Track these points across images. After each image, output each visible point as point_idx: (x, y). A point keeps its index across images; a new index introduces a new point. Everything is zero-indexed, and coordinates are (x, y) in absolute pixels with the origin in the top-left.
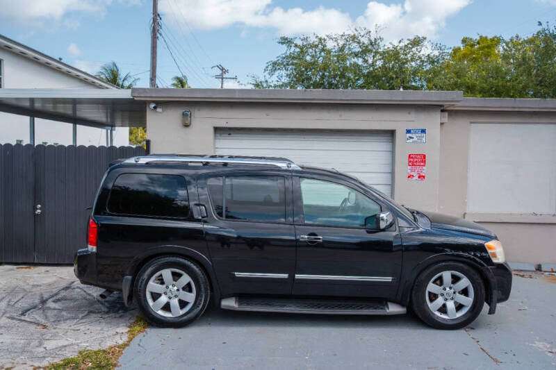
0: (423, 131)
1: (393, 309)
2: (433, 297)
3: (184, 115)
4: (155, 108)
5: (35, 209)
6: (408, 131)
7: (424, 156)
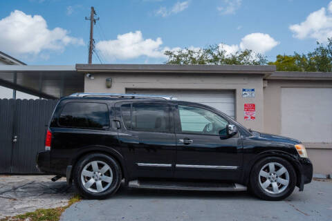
0: (253, 90)
1: (238, 187)
2: (264, 179)
3: (107, 80)
4: (90, 76)
5: (14, 139)
6: (244, 90)
7: (254, 105)
